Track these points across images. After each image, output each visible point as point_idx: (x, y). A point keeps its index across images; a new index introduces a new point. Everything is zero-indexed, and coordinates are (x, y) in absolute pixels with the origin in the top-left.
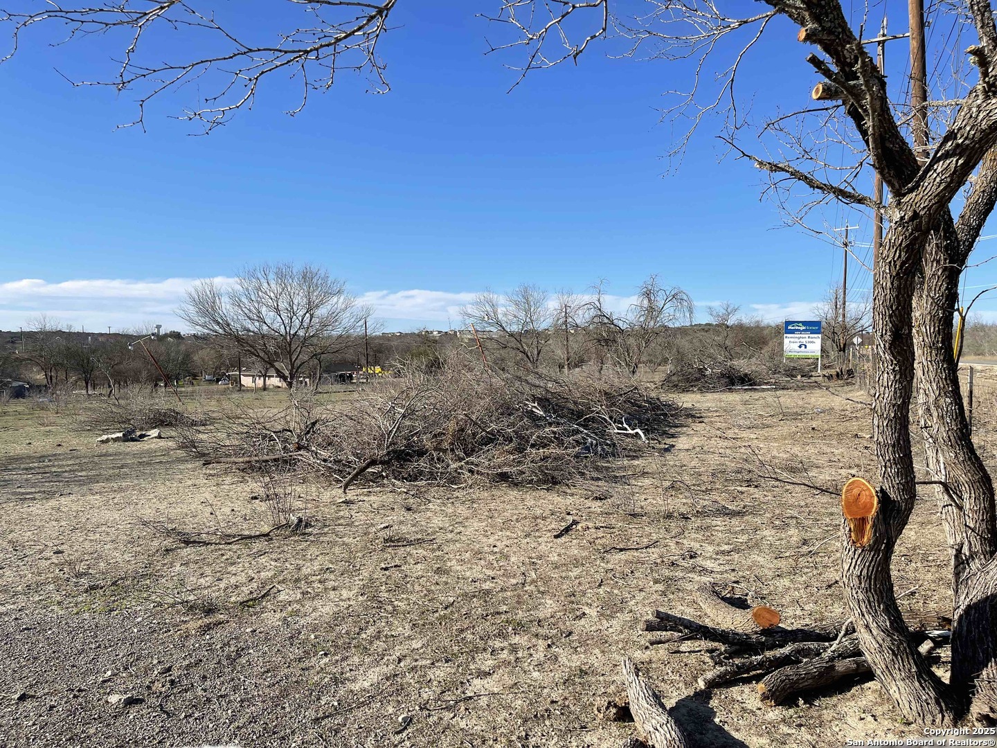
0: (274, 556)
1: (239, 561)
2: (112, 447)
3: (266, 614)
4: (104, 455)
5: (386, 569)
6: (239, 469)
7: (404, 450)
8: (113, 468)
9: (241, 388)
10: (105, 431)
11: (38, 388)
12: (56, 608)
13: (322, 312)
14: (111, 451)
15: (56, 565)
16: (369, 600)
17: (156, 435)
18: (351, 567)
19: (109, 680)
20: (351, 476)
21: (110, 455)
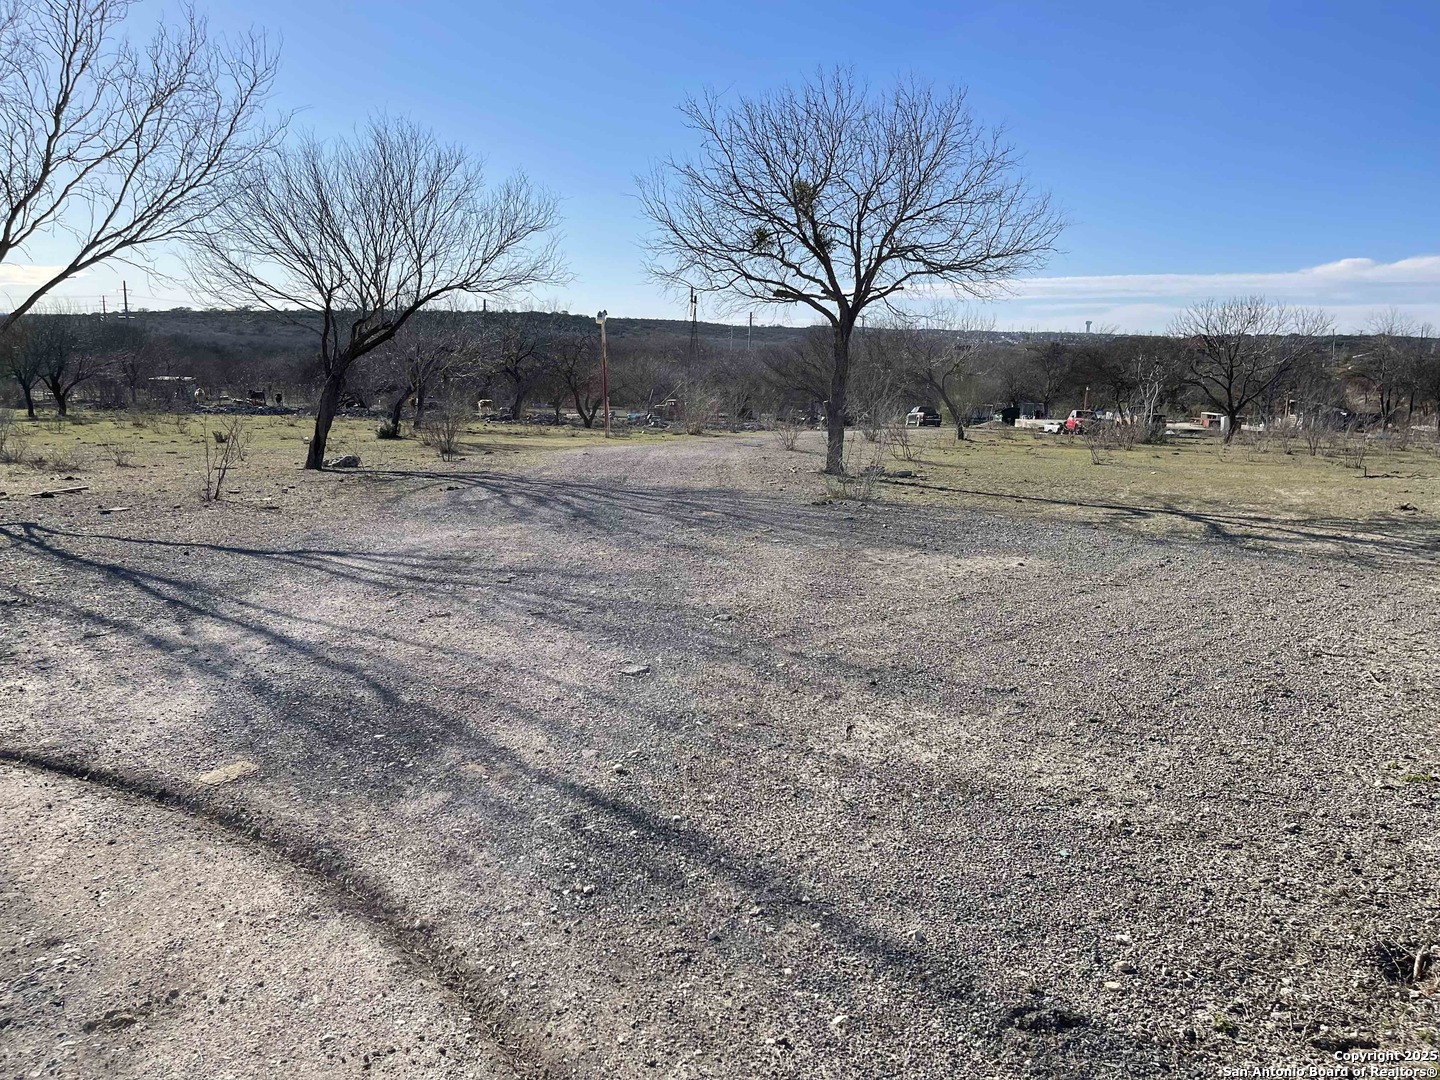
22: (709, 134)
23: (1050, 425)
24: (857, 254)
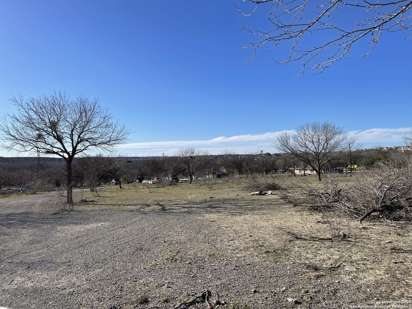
0: (337, 249)
1: (321, 249)
2: (256, 197)
3: (342, 275)
4: (254, 200)
5: (396, 263)
6: (309, 209)
7: (390, 206)
8: (259, 205)
9: (295, 175)
10: (252, 191)
11: (225, 175)
12: (256, 257)
13: (332, 142)
14: (256, 198)
15: (251, 241)
16: (392, 277)
17: (271, 193)
18: (377, 259)
19: (284, 291)
20: (363, 216)
21: (256, 200)
22: (20, 107)
23: (150, 182)
24: (72, 140)
